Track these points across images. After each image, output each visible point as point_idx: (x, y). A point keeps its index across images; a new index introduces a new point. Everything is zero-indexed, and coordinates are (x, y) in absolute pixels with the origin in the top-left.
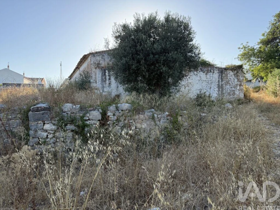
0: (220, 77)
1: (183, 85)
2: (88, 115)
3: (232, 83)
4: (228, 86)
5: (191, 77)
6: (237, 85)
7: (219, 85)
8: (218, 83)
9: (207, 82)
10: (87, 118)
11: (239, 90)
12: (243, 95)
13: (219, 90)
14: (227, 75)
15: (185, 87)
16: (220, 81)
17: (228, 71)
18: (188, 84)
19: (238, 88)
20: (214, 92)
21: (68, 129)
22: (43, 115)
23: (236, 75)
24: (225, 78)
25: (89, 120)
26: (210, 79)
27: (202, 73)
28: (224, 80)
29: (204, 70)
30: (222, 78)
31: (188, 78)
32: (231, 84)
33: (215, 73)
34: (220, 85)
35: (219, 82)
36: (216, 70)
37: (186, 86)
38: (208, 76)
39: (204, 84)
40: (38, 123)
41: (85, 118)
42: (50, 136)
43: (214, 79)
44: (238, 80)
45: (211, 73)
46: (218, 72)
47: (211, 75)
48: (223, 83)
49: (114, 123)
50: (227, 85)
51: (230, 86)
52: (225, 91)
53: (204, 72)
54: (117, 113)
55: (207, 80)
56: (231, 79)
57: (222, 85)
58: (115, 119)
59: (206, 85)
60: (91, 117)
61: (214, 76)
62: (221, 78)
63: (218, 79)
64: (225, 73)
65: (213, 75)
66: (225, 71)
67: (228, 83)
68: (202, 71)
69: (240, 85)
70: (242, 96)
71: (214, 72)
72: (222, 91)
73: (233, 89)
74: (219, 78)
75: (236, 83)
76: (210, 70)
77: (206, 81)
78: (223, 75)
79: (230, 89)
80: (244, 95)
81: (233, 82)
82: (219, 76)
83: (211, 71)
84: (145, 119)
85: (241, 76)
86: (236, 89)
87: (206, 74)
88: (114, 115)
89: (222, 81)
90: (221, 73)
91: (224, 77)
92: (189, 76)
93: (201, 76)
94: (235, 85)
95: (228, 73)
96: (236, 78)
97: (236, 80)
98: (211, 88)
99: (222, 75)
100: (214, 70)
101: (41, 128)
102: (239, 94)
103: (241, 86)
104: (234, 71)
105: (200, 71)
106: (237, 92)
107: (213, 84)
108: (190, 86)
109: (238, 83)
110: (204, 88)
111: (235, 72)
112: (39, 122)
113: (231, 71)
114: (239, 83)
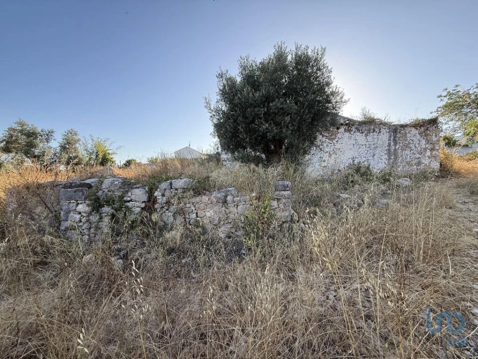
0: (392, 139)
1: (327, 152)
2: (129, 194)
3: (415, 147)
4: (408, 152)
5: (339, 140)
6: (425, 149)
7: (389, 150)
8: (387, 148)
9: (367, 146)
10: (129, 199)
11: (429, 158)
12: (439, 166)
13: (390, 159)
14: (406, 135)
15: (330, 155)
16: (392, 143)
17: (408, 130)
18: (335, 150)
19: (428, 153)
20: (380, 161)
21: (103, 212)
22: (75, 192)
23: (425, 135)
24: (401, 139)
25: (131, 201)
26: (372, 143)
27: (358, 134)
28: (400, 143)
29: (362, 130)
30: (396, 140)
31: (334, 141)
32: (413, 148)
33: (382, 133)
34: (392, 151)
35: (389, 145)
36: (385, 128)
37: (331, 153)
38: (370, 138)
39: (363, 150)
40: (70, 203)
41: (125, 199)
42: (84, 220)
43: (380, 142)
44: (428, 142)
45: (375, 133)
46: (388, 131)
47: (375, 137)
48: (397, 147)
49: (163, 207)
50: (406, 150)
51: (412, 152)
52: (400, 159)
53: (362, 133)
54: (167, 193)
55: (367, 143)
56: (413, 140)
57: (395, 150)
58: (163, 202)
59: (366, 151)
60: (133, 197)
61: (380, 137)
62: (394, 140)
63: (388, 142)
64: (402, 132)
65: (378, 136)
66: (402, 128)
67: (407, 146)
68: (359, 131)
69: (432, 150)
70: (436, 165)
71: (380, 132)
72: (396, 159)
73: (418, 156)
74: (390, 140)
75: (423, 146)
76: (373, 129)
77: (365, 145)
78: (398, 135)
79: (410, 156)
80: (441, 165)
81: (417, 145)
82: (390, 136)
83: (374, 131)
84: (211, 203)
85: (434, 134)
86: (424, 155)
87: (366, 135)
88: (163, 195)
89: (395, 144)
90: (393, 132)
91: (399, 138)
92: (336, 140)
93: (357, 138)
94: (421, 150)
95: (407, 132)
96: (424, 138)
97: (424, 142)
98: (374, 155)
99: (396, 135)
100: (380, 129)
101: (74, 208)
102: (430, 163)
103: (434, 150)
104: (420, 127)
105: (355, 132)
106: (426, 161)
107: (378, 149)
108: (338, 152)
109: (427, 146)
110: (362, 155)
111: (422, 129)
112: (72, 201)
113: (413, 129)
114: (429, 146)
